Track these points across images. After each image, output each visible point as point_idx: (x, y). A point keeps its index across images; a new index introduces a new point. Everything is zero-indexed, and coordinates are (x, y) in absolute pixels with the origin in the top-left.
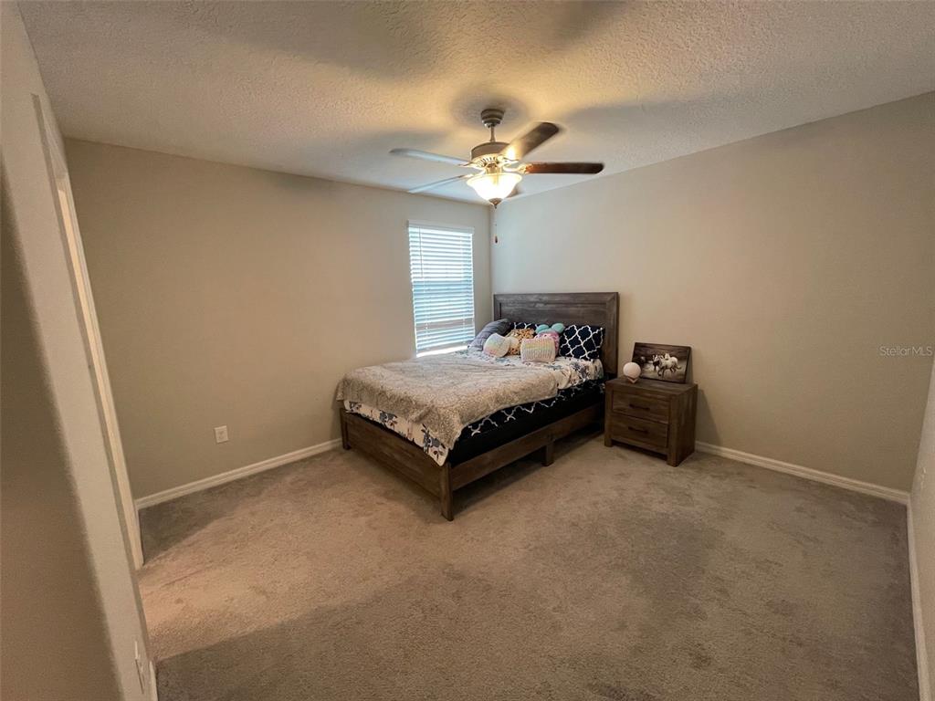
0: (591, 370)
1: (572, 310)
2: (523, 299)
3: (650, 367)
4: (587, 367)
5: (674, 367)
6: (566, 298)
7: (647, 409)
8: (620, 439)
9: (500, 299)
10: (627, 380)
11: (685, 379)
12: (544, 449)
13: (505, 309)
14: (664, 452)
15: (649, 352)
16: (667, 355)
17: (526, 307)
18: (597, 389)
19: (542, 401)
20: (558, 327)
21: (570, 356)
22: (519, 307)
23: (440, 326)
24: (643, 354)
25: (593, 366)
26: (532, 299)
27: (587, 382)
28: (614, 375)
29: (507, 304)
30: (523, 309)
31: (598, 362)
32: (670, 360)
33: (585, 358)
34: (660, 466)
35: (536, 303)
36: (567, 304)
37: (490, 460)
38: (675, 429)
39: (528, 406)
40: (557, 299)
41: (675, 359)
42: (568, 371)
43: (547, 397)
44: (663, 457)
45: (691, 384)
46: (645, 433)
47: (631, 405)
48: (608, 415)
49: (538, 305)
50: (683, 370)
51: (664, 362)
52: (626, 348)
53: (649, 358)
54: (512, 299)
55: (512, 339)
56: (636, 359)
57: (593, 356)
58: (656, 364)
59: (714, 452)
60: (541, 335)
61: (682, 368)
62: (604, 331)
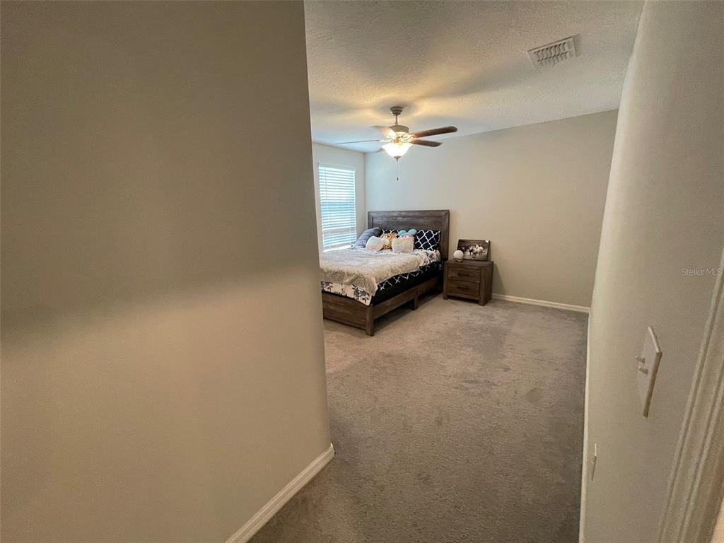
0: (435, 256)
1: (421, 221)
2: (388, 215)
3: (468, 253)
4: (433, 254)
5: (481, 252)
6: (417, 214)
7: (468, 276)
8: (452, 294)
9: (373, 215)
10: (456, 260)
11: (487, 258)
12: (413, 300)
13: (375, 221)
14: (477, 298)
15: (467, 245)
16: (477, 246)
17: (390, 220)
18: (438, 267)
19: (412, 273)
20: (413, 231)
21: (421, 248)
22: (385, 219)
23: (337, 232)
24: (463, 245)
25: (436, 253)
26: (395, 214)
27: (434, 262)
28: (447, 259)
29: (376, 218)
30: (388, 221)
31: (438, 251)
32: (478, 249)
33: (430, 249)
34: (475, 306)
35: (396, 217)
36: (418, 217)
37: (390, 304)
38: (483, 286)
39: (405, 275)
40: (411, 214)
41: (481, 248)
42: (423, 257)
43: (414, 271)
44: (476, 302)
45: (490, 261)
46: (467, 289)
47: (459, 274)
48: (445, 281)
49: (399, 218)
50: (486, 253)
51: (475, 250)
52: (454, 242)
53: (467, 248)
54: (381, 215)
55: (384, 239)
56: (459, 248)
57: (434, 248)
58: (471, 251)
59: (502, 298)
60: (402, 237)
61: (485, 252)
62: (440, 233)
